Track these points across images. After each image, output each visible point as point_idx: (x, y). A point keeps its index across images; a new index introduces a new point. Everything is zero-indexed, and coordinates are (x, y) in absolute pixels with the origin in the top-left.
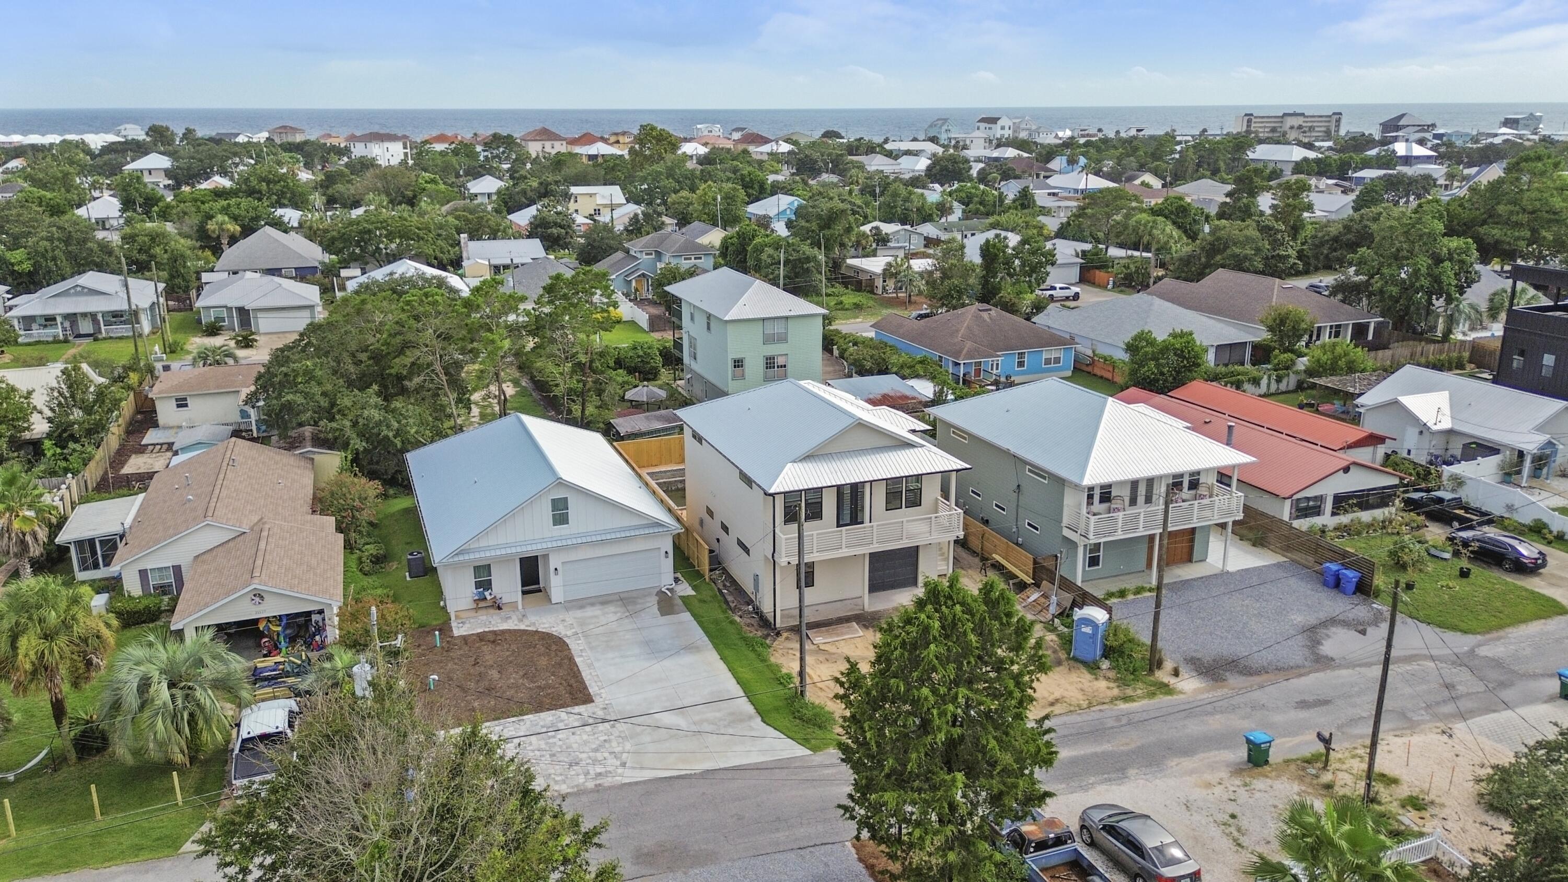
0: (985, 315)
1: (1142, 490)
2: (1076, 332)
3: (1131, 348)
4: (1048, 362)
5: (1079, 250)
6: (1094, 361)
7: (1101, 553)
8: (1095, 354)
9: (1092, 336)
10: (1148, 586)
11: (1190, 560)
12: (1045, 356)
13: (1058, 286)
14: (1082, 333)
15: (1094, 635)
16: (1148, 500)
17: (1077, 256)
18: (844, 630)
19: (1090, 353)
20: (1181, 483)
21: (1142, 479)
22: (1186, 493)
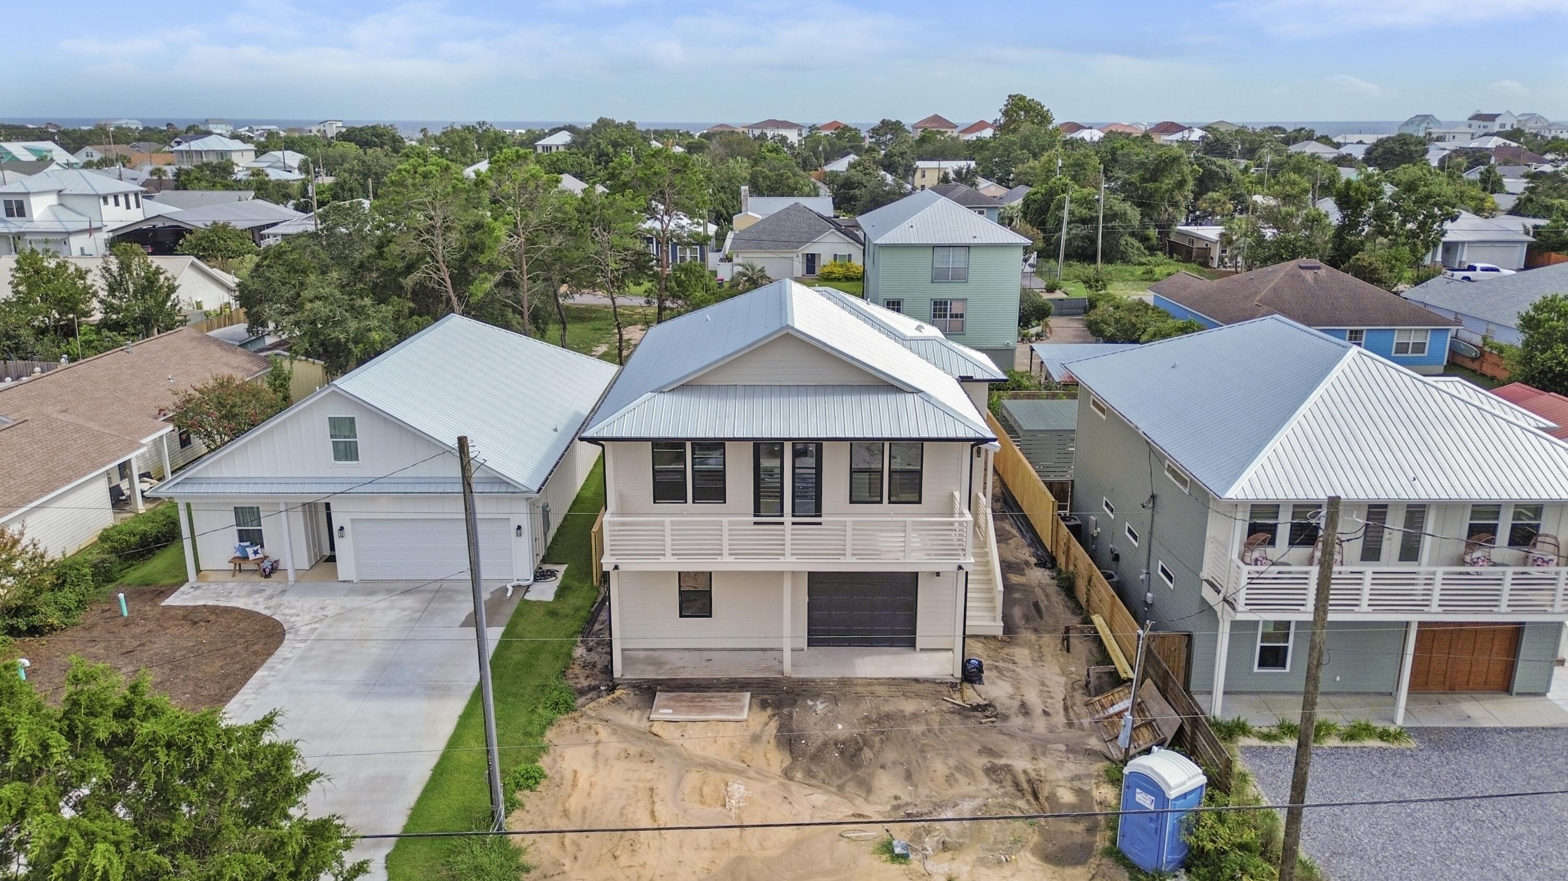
0: (1309, 275)
1: (1395, 526)
2: (1464, 310)
3: (1529, 323)
4: (1402, 347)
5: (1529, 227)
6: (1483, 353)
7: (1290, 644)
8: (1485, 344)
9: (1489, 316)
10: (1379, 725)
11: (1506, 687)
12: (1397, 339)
13: (1479, 265)
14: (1473, 313)
15: (1159, 815)
16: (1410, 552)
17: (1527, 233)
18: (722, 703)
19: (1478, 340)
20: (1493, 529)
21: (1398, 504)
22: (1501, 548)
